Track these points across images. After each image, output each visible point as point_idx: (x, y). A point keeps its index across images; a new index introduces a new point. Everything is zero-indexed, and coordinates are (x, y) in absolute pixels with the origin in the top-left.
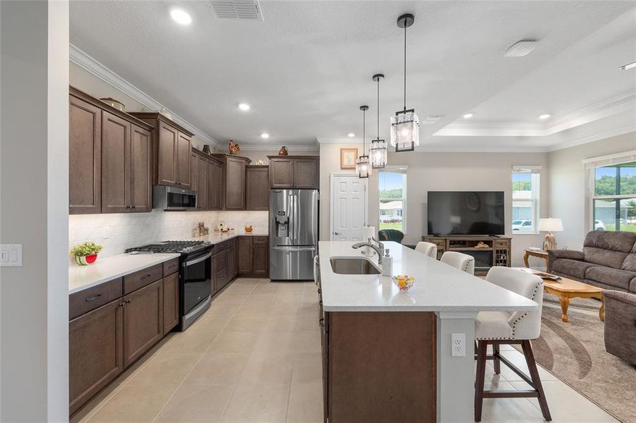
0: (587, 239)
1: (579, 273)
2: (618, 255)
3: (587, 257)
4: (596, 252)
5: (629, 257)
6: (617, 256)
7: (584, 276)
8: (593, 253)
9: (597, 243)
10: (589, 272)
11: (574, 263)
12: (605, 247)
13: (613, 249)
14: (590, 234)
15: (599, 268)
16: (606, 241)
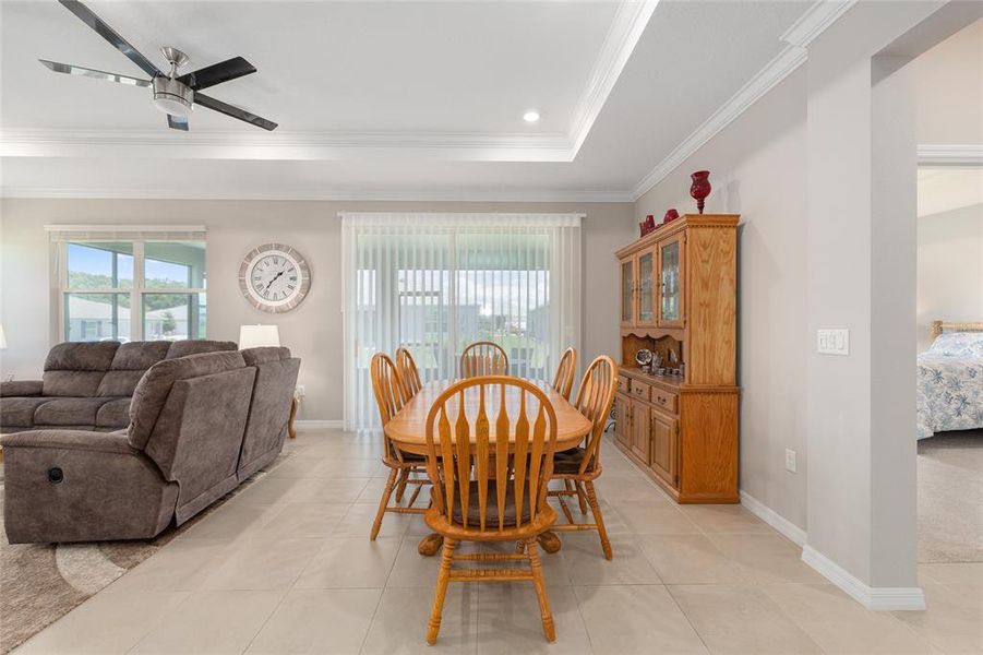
0: (49, 358)
1: (23, 417)
2: (92, 377)
3: (46, 389)
4: (61, 377)
5: (106, 378)
6: (91, 379)
7: (32, 420)
8: (57, 381)
9: (65, 363)
10: (40, 412)
11: (18, 401)
12: (76, 367)
13: (86, 370)
14: (55, 350)
15: (56, 403)
16: (77, 357)
